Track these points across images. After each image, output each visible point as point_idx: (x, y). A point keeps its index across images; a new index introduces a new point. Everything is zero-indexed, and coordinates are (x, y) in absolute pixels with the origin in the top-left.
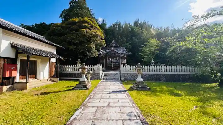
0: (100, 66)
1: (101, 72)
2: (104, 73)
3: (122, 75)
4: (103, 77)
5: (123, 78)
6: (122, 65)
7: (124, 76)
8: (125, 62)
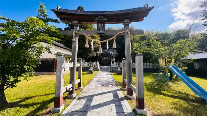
0: (98, 63)
1: (98, 66)
2: (100, 67)
3: (111, 68)
4: (99, 70)
5: (111, 70)
6: (112, 62)
7: (112, 69)
8: (114, 60)
